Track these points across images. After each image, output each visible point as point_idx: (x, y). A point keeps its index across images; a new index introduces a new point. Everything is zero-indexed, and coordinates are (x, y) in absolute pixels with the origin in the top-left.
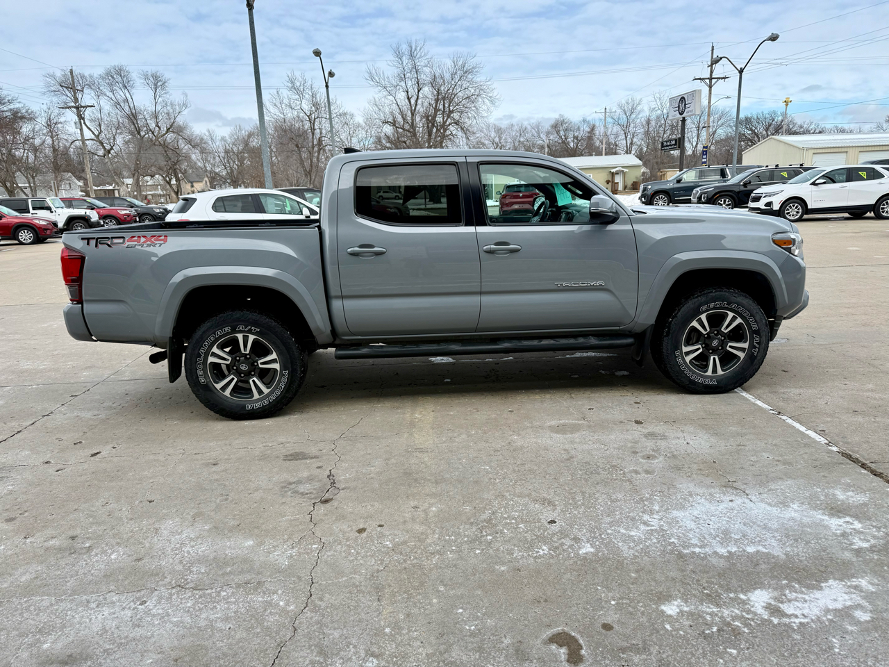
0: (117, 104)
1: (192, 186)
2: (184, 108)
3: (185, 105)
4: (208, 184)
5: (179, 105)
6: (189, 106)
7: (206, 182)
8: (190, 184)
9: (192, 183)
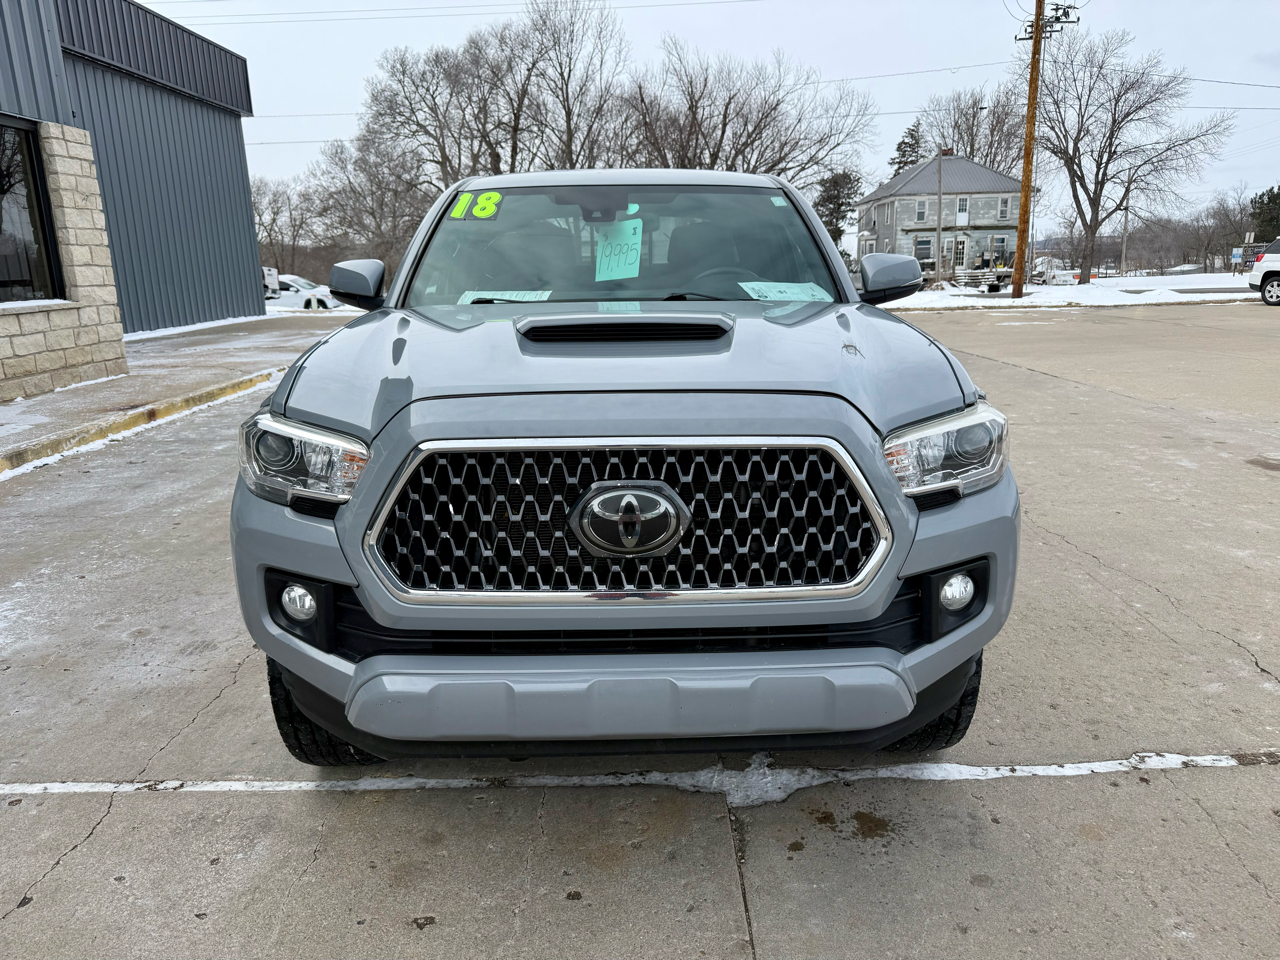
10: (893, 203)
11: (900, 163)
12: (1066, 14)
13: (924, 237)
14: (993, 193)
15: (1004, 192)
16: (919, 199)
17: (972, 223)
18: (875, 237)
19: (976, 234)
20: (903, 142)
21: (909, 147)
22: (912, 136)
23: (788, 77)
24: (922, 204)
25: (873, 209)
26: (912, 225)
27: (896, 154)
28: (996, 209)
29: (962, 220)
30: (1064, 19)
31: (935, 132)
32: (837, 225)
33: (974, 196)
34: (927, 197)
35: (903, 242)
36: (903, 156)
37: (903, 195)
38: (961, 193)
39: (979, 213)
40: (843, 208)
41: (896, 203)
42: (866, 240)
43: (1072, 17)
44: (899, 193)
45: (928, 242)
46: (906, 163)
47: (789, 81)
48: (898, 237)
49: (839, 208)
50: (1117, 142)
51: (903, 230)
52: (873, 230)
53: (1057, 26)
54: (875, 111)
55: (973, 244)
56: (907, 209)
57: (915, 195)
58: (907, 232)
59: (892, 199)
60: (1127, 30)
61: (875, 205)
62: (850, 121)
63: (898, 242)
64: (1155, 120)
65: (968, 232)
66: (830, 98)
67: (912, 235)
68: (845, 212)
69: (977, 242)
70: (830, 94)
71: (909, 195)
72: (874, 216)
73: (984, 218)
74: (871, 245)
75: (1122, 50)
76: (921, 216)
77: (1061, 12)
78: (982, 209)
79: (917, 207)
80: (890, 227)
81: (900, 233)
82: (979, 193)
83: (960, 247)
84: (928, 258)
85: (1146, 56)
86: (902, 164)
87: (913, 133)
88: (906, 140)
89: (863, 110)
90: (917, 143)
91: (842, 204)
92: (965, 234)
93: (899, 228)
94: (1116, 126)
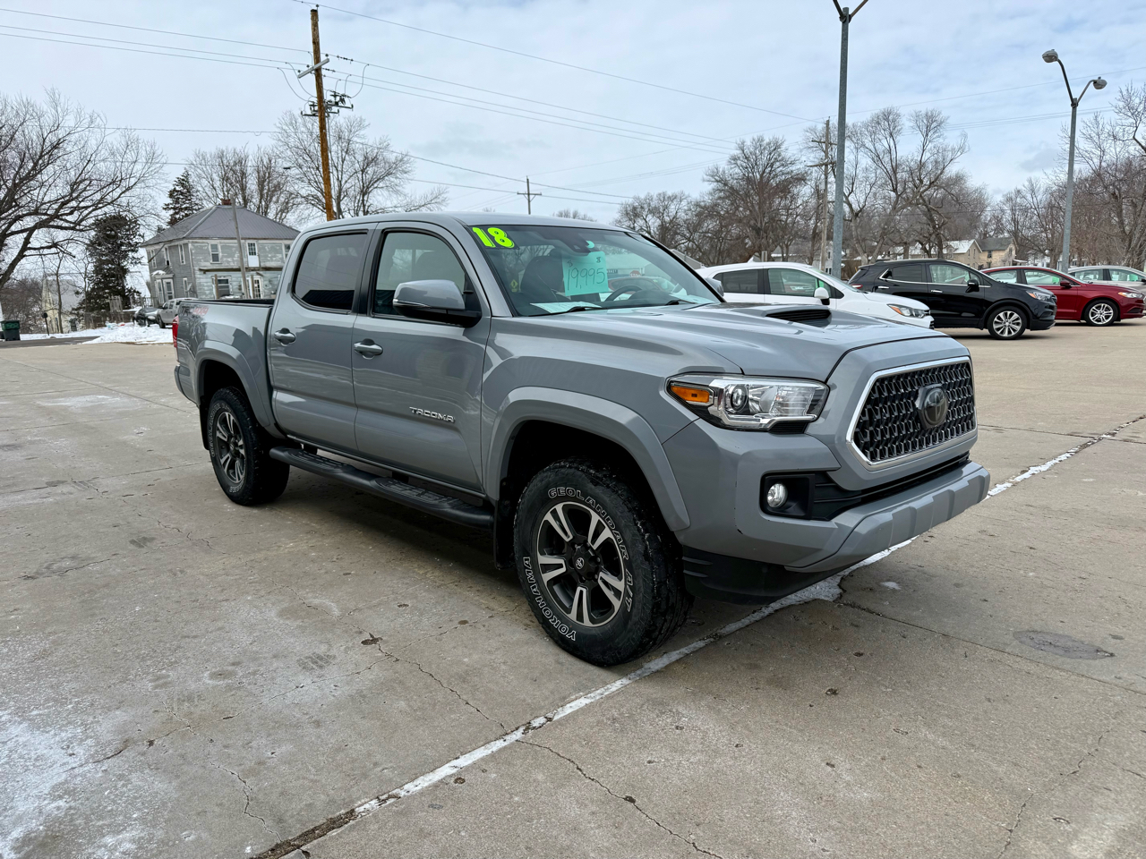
0: (877, 159)
1: (990, 256)
2: (959, 153)
3: (962, 149)
4: (1014, 253)
5: (953, 149)
6: (967, 149)
7: (1011, 250)
8: (987, 254)
9: (990, 252)
10: (186, 245)
11: (174, 208)
12: (342, 101)
13: (222, 275)
14: (277, 239)
15: (286, 239)
16: (213, 242)
17: (263, 265)
18: (171, 276)
19: (268, 274)
20: (175, 190)
21: (182, 194)
22: (183, 185)
23: (67, 118)
24: (214, 247)
25: (164, 249)
26: (208, 265)
27: (169, 201)
28: (281, 253)
29: (253, 261)
30: (340, 104)
31: (205, 182)
32: (119, 264)
33: (261, 241)
34: (218, 241)
35: (202, 280)
36: (177, 202)
37: (195, 238)
38: (249, 239)
39: (267, 256)
40: (123, 248)
41: (190, 245)
42: (162, 279)
43: (348, 104)
44: (191, 236)
45: (227, 281)
46: (181, 209)
47: (69, 122)
48: (198, 276)
49: (119, 248)
50: (368, 204)
51: (200, 270)
52: (167, 269)
53: (335, 109)
54: (163, 160)
55: (267, 283)
56: (201, 251)
57: (206, 238)
58: (205, 271)
59: (186, 241)
60: (363, 118)
61: (166, 246)
62: (138, 167)
63: (198, 281)
64: (394, 189)
65: (261, 272)
66: (115, 143)
67: (210, 274)
68: (126, 251)
69: (270, 281)
70: (115, 140)
71: (201, 238)
72: (166, 256)
73: (272, 261)
74: (168, 283)
75: (362, 132)
76: (215, 258)
77: (338, 99)
78: (270, 252)
79: (210, 250)
80: (188, 267)
81: (198, 272)
82: (265, 239)
83: (256, 285)
84: (228, 295)
85: (378, 140)
86: (177, 210)
87: (183, 182)
88: (178, 188)
89: (151, 159)
90: (189, 191)
91: (122, 244)
92: (258, 274)
93: (196, 268)
94: (364, 192)
